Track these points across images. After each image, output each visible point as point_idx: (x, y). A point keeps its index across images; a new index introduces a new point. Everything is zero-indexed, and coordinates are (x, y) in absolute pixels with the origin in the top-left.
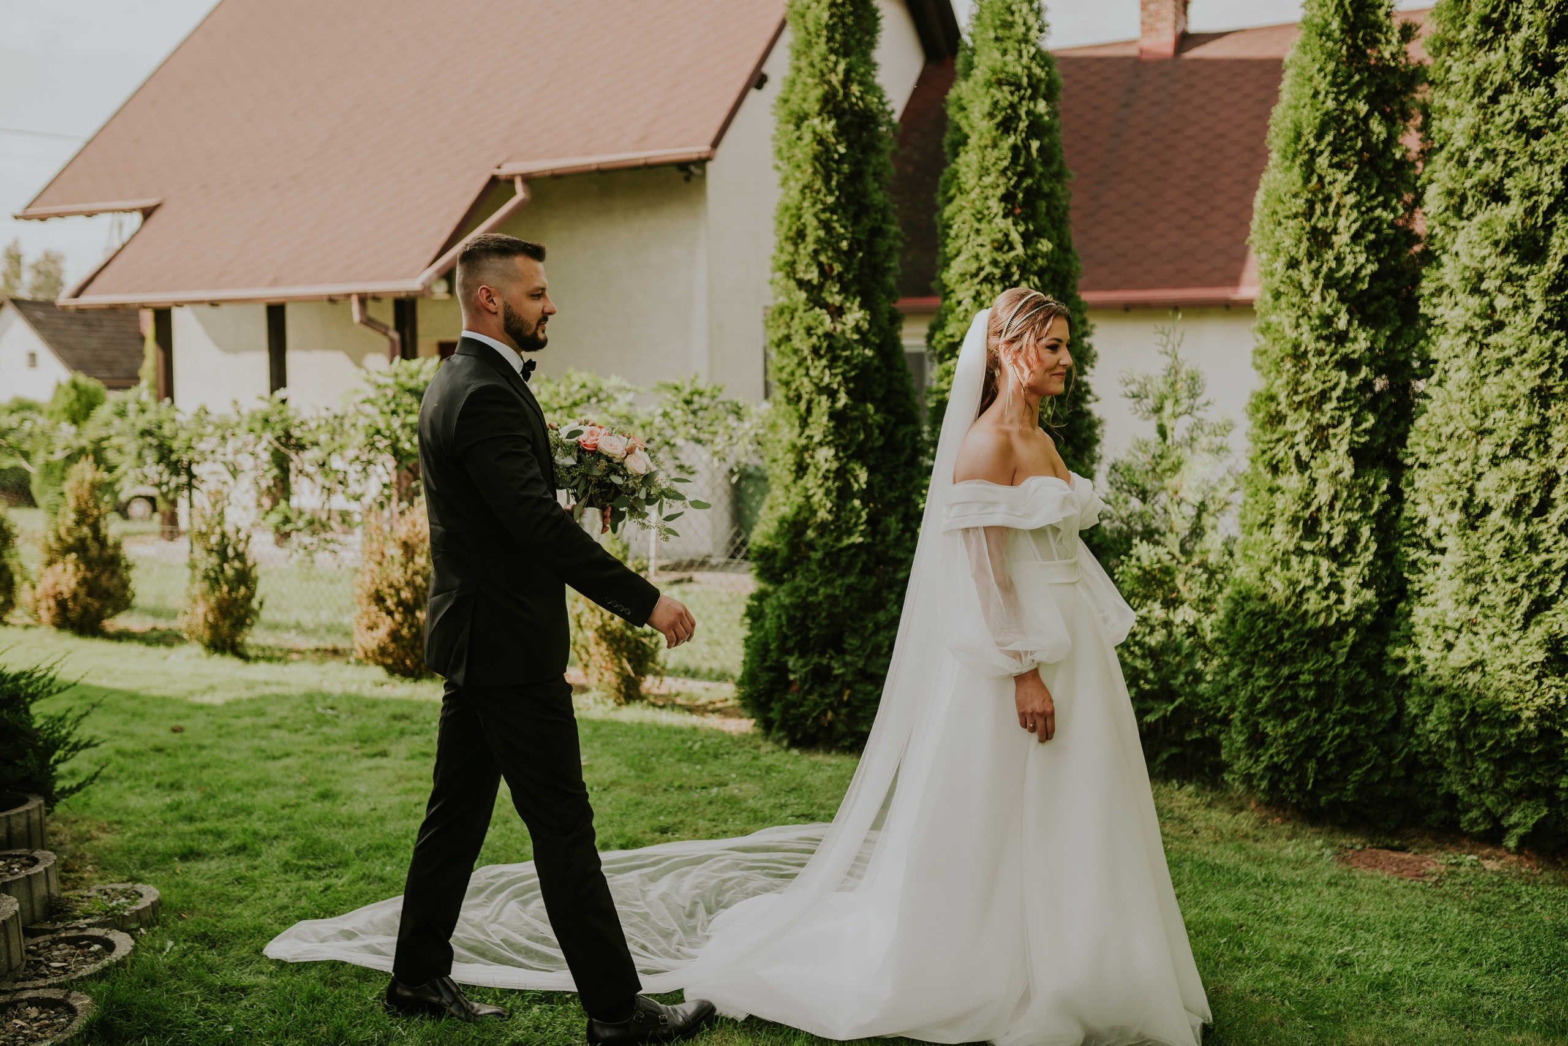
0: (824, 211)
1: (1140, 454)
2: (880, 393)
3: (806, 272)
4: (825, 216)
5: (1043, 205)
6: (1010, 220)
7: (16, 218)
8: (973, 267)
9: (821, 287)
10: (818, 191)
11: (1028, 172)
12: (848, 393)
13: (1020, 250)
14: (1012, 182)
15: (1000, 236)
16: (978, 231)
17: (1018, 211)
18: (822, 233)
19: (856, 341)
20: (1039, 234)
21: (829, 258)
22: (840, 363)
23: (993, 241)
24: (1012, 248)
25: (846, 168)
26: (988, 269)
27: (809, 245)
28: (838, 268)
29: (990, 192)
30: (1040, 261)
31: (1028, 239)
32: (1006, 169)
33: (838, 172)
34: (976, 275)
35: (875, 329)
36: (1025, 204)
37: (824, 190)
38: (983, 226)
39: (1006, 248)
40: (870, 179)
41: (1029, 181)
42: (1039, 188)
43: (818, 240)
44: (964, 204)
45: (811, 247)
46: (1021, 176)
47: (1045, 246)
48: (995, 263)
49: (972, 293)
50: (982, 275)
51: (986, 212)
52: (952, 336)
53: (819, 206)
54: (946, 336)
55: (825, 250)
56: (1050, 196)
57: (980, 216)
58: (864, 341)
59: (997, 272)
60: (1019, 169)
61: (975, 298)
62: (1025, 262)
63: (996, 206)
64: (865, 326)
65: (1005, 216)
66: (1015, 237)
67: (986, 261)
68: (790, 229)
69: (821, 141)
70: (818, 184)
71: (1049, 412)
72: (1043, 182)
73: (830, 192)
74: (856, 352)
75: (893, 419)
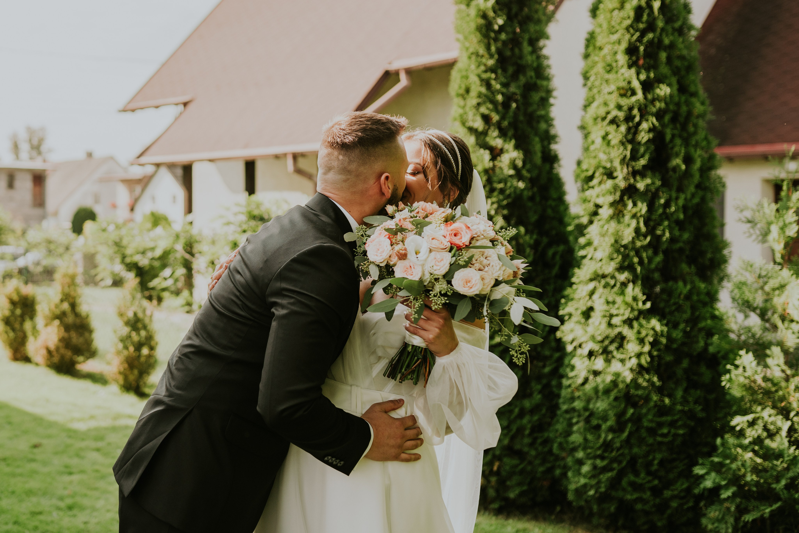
0: (486, 71)
1: (747, 275)
2: (534, 218)
3: (473, 121)
4: (485, 76)
5: (663, 56)
6: (633, 70)
7: (120, 111)
8: (602, 111)
9: (485, 133)
10: (482, 56)
11: (651, 27)
12: (505, 218)
13: (640, 95)
14: (635, 37)
15: (624, 84)
16: (607, 81)
17: (641, 62)
18: (483, 90)
19: (511, 176)
20: (660, 80)
21: (488, 108)
22: (495, 194)
23: (619, 89)
24: (634, 93)
25: (503, 36)
26: (615, 113)
27: (473, 100)
28: (495, 118)
29: (616, 47)
30: (658, 104)
31: (647, 86)
32: (631, 26)
33: (496, 40)
34: (604, 119)
35: (528, 166)
36: (647, 55)
37: (487, 56)
38: (611, 76)
39: (629, 93)
40: (525, 44)
41: (650, 36)
42: (660, 41)
43: (480, 95)
44: (596, 59)
45: (475, 101)
46: (643, 33)
47: (664, 90)
48: (619, 107)
49: (603, 133)
50: (610, 117)
51: (614, 64)
52: (587, 170)
53: (483, 68)
54: (583, 171)
55: (484, 103)
56: (672, 46)
57: (610, 68)
58: (519, 175)
59: (621, 115)
60: (641, 26)
61: (604, 138)
62: (646, 106)
63: (622, 59)
64: (520, 163)
65: (630, 67)
66: (636, 84)
67: (612, 105)
68: (460, 87)
69: (484, 16)
70: (482, 51)
71: (667, 235)
72: (664, 36)
73: (491, 56)
74: (509, 184)
75: (545, 240)
